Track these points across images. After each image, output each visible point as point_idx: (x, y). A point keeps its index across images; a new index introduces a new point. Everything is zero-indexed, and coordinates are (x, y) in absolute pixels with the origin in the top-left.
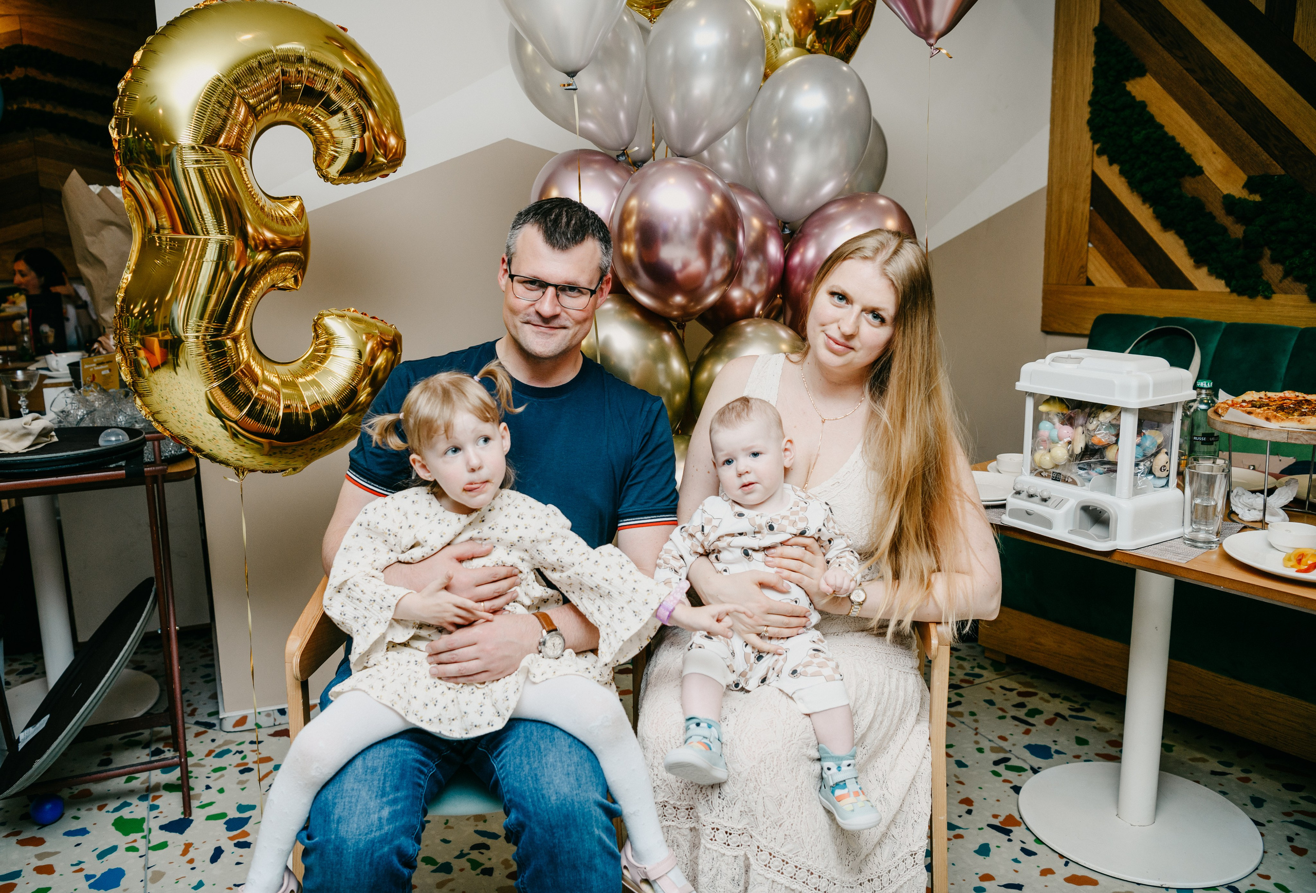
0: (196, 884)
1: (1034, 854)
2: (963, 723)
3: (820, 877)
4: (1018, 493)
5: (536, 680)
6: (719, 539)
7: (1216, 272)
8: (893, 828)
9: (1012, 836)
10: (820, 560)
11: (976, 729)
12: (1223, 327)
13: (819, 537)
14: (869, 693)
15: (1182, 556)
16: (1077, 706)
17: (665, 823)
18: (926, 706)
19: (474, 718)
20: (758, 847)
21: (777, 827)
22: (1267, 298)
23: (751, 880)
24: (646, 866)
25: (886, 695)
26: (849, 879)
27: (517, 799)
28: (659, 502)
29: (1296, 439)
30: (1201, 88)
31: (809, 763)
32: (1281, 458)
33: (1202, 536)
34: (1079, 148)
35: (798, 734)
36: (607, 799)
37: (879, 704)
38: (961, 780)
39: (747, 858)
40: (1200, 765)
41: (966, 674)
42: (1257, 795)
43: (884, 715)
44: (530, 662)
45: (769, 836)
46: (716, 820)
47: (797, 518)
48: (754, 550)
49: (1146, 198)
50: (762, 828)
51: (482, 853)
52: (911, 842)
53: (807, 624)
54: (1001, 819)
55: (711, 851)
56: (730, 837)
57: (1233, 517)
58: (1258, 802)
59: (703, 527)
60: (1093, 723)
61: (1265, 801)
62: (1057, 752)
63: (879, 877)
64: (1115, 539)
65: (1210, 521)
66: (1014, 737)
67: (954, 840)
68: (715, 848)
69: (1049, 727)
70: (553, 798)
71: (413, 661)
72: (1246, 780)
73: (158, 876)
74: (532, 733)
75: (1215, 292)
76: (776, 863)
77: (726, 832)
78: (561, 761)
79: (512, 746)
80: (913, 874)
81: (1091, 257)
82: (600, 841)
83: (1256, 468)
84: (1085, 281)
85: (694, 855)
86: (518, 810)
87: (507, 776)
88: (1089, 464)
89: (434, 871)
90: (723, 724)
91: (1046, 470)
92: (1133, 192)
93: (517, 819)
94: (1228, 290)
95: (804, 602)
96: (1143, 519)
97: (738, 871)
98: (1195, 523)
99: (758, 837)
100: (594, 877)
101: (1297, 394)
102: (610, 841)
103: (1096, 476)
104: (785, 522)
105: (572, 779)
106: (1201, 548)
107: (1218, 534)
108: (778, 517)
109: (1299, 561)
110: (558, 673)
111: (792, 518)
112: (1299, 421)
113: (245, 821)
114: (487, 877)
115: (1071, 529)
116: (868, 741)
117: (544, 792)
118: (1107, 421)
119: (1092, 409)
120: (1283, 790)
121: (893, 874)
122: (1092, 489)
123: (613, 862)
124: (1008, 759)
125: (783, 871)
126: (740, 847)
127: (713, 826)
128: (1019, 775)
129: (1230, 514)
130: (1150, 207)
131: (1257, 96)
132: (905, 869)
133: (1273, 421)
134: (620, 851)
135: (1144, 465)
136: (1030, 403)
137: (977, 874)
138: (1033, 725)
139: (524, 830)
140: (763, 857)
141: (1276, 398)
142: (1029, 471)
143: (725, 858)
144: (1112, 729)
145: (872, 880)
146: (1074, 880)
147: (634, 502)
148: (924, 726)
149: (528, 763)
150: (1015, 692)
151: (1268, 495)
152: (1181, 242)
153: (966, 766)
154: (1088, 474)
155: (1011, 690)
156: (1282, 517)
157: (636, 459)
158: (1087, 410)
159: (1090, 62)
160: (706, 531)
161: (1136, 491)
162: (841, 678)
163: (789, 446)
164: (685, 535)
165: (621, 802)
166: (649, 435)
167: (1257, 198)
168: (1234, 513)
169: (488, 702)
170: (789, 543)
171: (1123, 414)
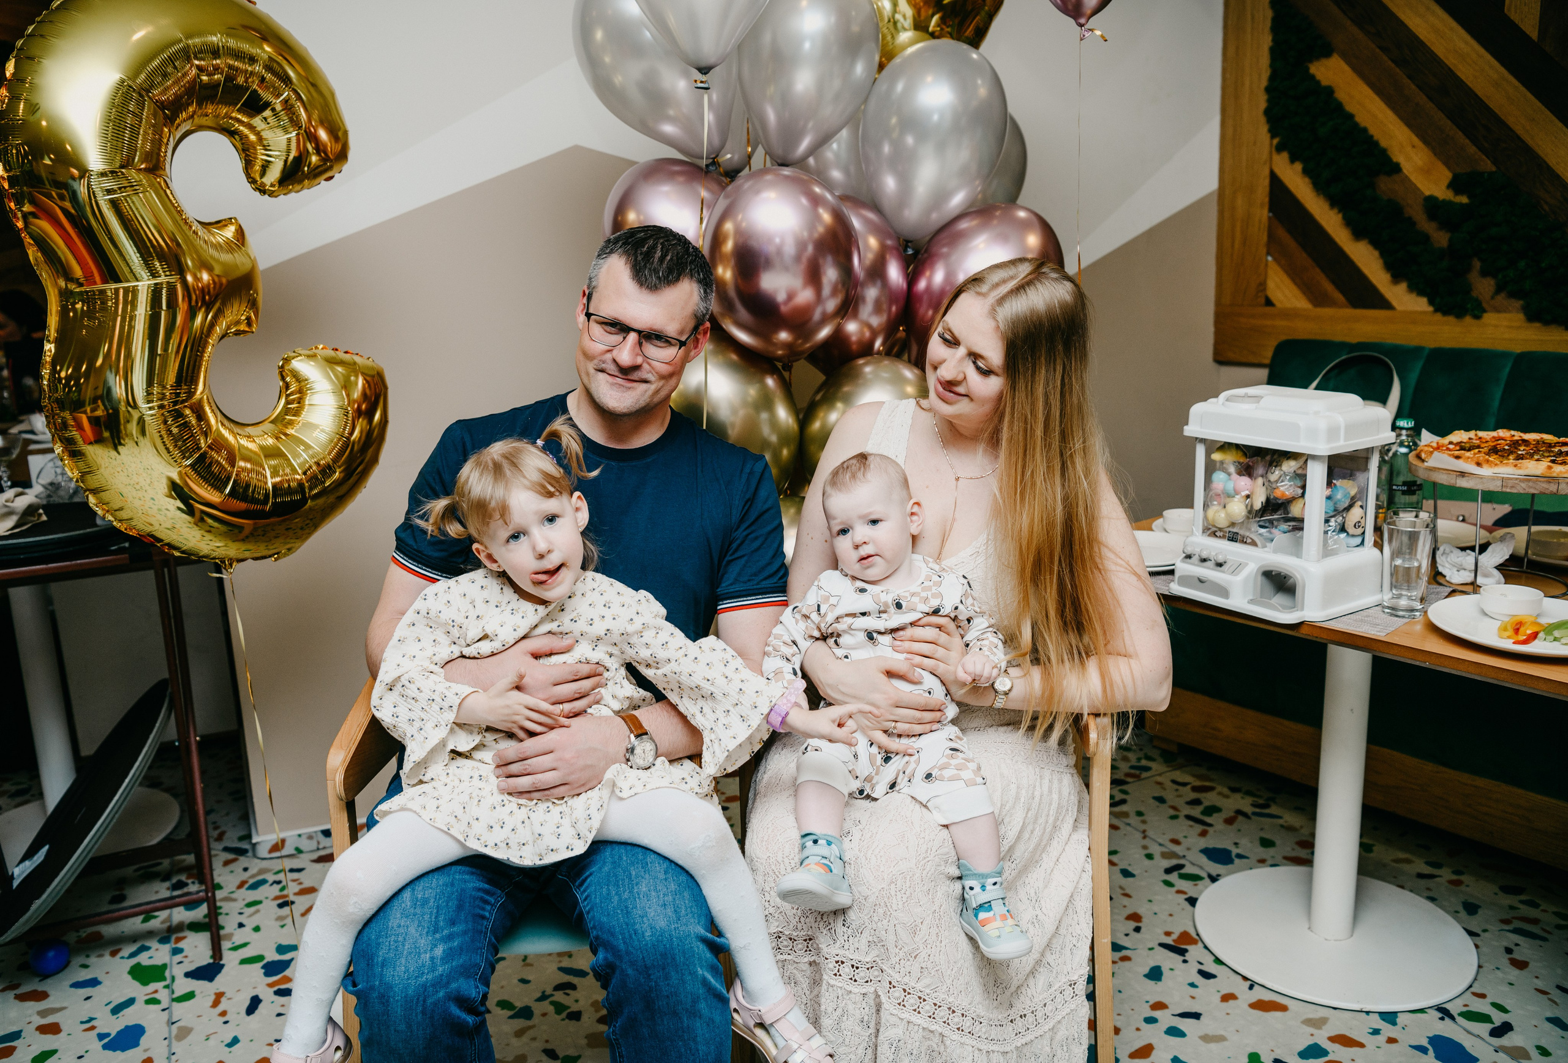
0: (229, 1040)
1: (1213, 976)
2: (1129, 824)
3: (963, 1015)
4: (1189, 557)
5: (623, 795)
6: (838, 619)
7: (1416, 288)
8: (1048, 954)
9: (1188, 956)
10: (957, 641)
11: (1144, 832)
12: (1426, 352)
13: (956, 616)
14: (1017, 798)
15: (1378, 628)
16: (1261, 801)
17: (780, 957)
18: (1084, 808)
19: (550, 841)
20: (890, 983)
21: (911, 959)
22: (1478, 317)
23: (883, 1021)
24: (761, 1008)
25: (1037, 799)
26: (998, 1015)
27: (605, 936)
28: (765, 579)
29: (1512, 487)
30: (1398, 70)
31: (948, 882)
32: (1495, 506)
33: (1403, 603)
34: (1255, 143)
35: (934, 850)
36: (711, 933)
37: (1029, 810)
38: (1128, 891)
39: (878, 996)
40: (1406, 867)
41: (1132, 767)
42: (1471, 900)
43: (1035, 822)
44: (616, 774)
45: (902, 969)
46: (841, 952)
47: (929, 594)
48: (880, 633)
49: (1335, 202)
50: (894, 960)
51: (568, 994)
52: (1069, 969)
53: (942, 720)
54: (1175, 936)
55: (835, 988)
56: (857, 971)
57: (1441, 580)
58: (1471, 909)
59: (819, 606)
60: (1281, 821)
61: (1479, 907)
62: (1239, 856)
63: (1033, 1013)
64: (1302, 609)
65: (1413, 585)
66: (1189, 840)
67: (1121, 964)
68: (840, 985)
69: (1230, 827)
70: (648, 933)
71: (476, 776)
72: (1457, 883)
73: (184, 1033)
74: (620, 858)
75: (1416, 312)
76: (912, 1000)
77: (853, 966)
78: (655, 890)
79: (598, 872)
80: (1073, 1007)
81: (1270, 273)
82: (705, 982)
83: (1466, 518)
84: (1263, 301)
85: (815, 992)
86: (606, 949)
87: (592, 909)
88: (1271, 522)
89: (511, 1017)
90: (845, 839)
91: (1220, 529)
92: (1318, 195)
93: (606, 959)
94: (1431, 309)
95: (939, 692)
96: (1335, 586)
97: (868, 1011)
98: (1395, 587)
99: (890, 971)
100: (698, 1024)
101: (1513, 432)
102: (716, 981)
103: (1280, 535)
104: (915, 599)
105: (670, 911)
106: (1403, 617)
107: (1422, 600)
108: (907, 594)
109: (1517, 631)
110: (648, 787)
111: (924, 594)
112: (1516, 466)
113: (286, 964)
114: (573, 1022)
115: (1251, 598)
116: (1018, 854)
117: (637, 927)
118: (1292, 470)
119: (1273, 457)
120: (1500, 893)
121: (1049, 1007)
122: (1275, 551)
123: (720, 1005)
124: (1182, 866)
125: (920, 1009)
126: (869, 983)
127: (837, 958)
128: (1196, 885)
129: (1436, 576)
130: (1340, 212)
131: (1463, 78)
132: (1063, 1002)
133: (1485, 466)
134: (728, 992)
135: (1336, 521)
136: (1200, 451)
137: (1147, 1002)
138: (1210, 825)
139: (614, 972)
140: (897, 994)
141: (1488, 438)
142: (1201, 531)
143: (852, 996)
144: (1301, 827)
145: (1025, 1015)
146: (1260, 1006)
147: (736, 581)
148: (1083, 835)
149: (616, 894)
150: (1189, 787)
151: (1481, 552)
152: (1376, 253)
153: (1132, 875)
154: (1270, 532)
155: (1184, 784)
156: (1497, 578)
157: (736, 530)
158: (1268, 458)
159: (1267, 41)
160: (822, 611)
161: (1327, 552)
162: (984, 781)
163: (916, 509)
164: (798, 616)
165: (728, 935)
166: (751, 501)
167: (1464, 200)
168: (1441, 574)
169: (566, 822)
170: (920, 623)
171: (1309, 463)
